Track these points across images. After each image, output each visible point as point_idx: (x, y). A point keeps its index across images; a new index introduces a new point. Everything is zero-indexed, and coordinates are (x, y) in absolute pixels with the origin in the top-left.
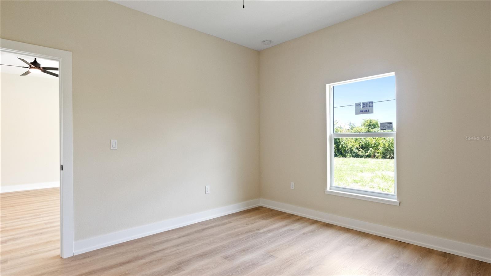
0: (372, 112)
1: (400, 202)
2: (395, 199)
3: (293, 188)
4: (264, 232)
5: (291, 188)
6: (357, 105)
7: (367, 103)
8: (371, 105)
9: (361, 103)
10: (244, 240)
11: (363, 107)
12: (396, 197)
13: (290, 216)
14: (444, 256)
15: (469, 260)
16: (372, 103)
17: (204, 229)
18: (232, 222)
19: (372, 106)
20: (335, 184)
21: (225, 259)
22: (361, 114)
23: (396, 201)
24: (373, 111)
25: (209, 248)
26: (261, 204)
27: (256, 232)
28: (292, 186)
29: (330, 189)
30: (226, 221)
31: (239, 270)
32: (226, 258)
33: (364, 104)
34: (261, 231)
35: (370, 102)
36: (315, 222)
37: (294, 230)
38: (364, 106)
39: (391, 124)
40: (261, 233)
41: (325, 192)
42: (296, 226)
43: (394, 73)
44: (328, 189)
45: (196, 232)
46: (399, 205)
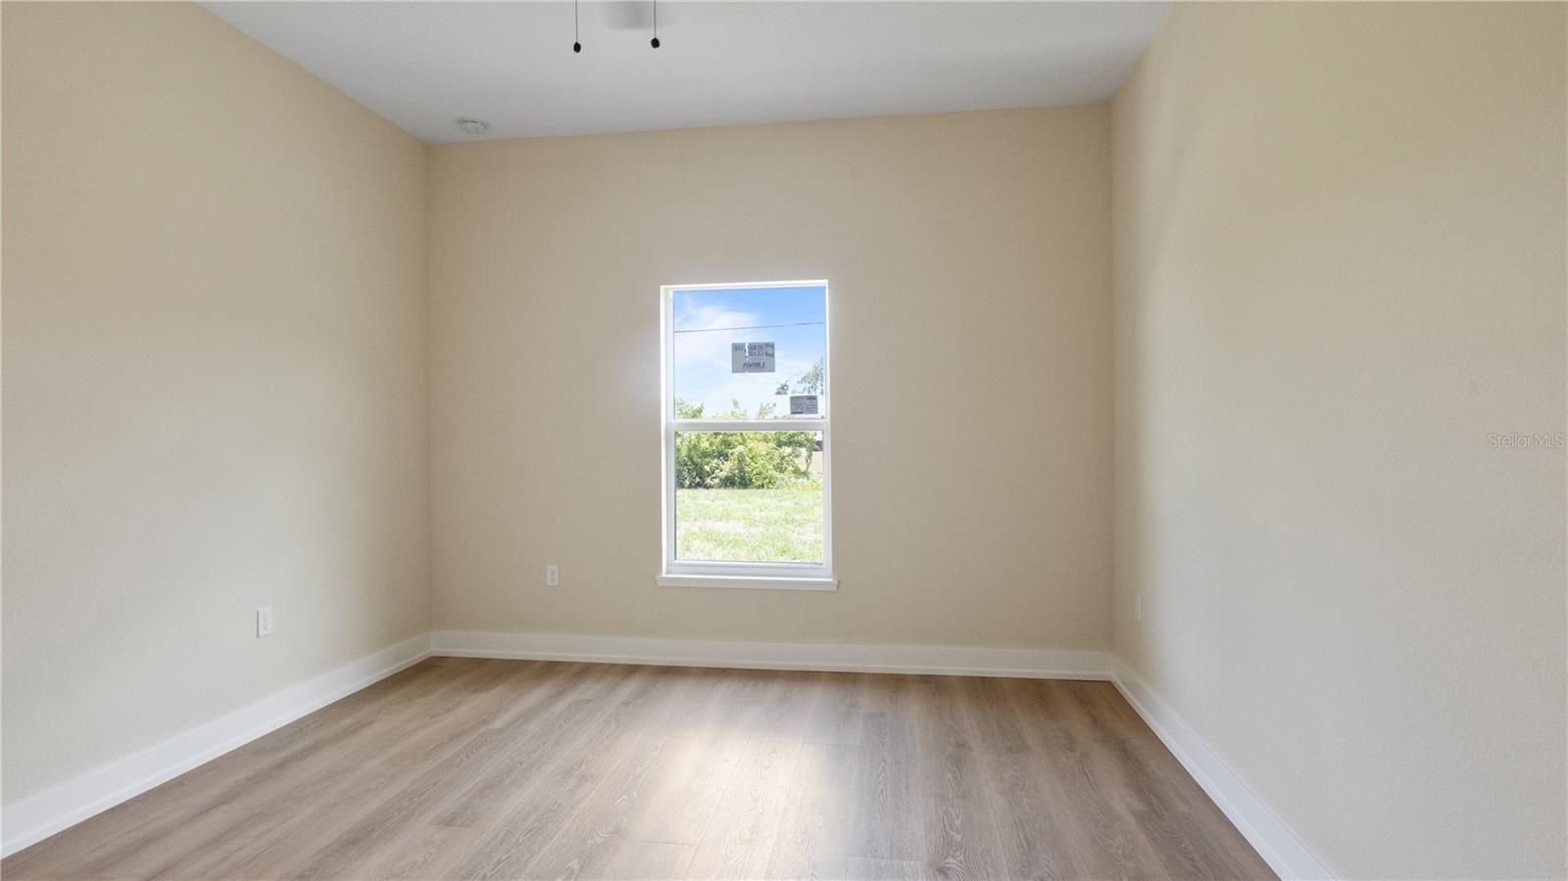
0: (773, 371)
1: (839, 582)
2: (828, 577)
3: (555, 583)
4: (509, 725)
5: (549, 583)
6: (737, 348)
7: (761, 346)
8: (769, 350)
9: (747, 345)
10: (462, 761)
11: (751, 354)
12: (830, 572)
13: (548, 670)
14: (926, 682)
15: (964, 678)
16: (772, 346)
17: (282, 765)
18: (372, 722)
19: (773, 355)
20: (684, 558)
21: (447, 825)
22: (747, 373)
23: (831, 580)
24: (774, 366)
25: (360, 814)
26: (436, 650)
27: (481, 731)
28: (553, 576)
29: (668, 572)
30: (346, 722)
31: (521, 840)
32: (449, 821)
33: (752, 347)
34: (498, 724)
35: (767, 345)
36: (631, 670)
37: (589, 701)
38: (754, 351)
39: (814, 401)
40: (501, 731)
41: (656, 582)
42: (587, 690)
43: (826, 281)
44: (664, 575)
45: (253, 782)
46: (835, 589)
